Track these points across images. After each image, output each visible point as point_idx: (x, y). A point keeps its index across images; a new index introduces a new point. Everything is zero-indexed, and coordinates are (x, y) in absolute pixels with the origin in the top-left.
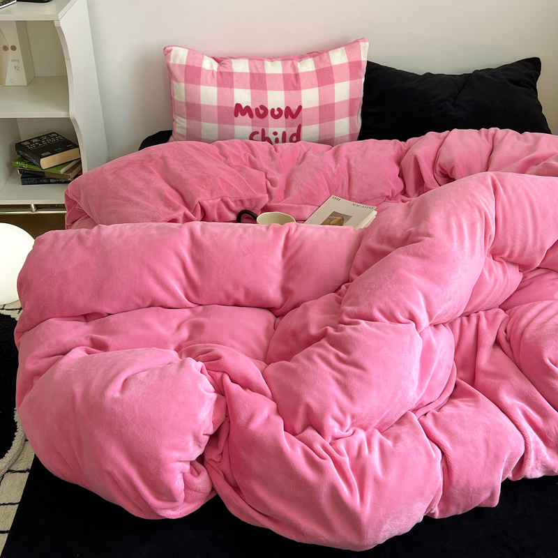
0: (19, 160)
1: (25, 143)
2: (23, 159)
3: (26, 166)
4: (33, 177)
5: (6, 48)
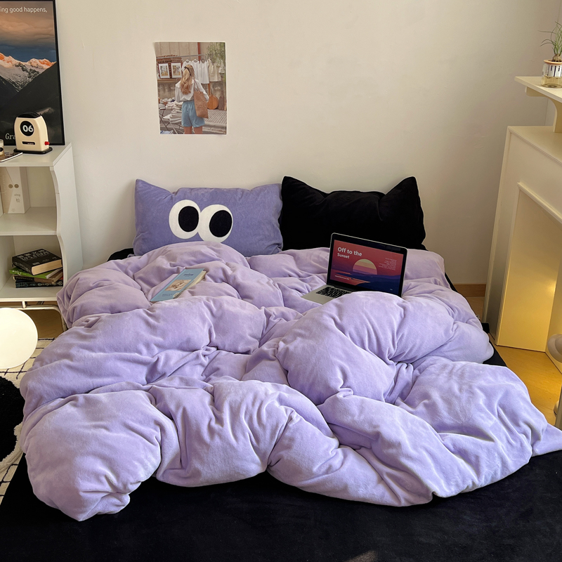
0: (14, 269)
1: (20, 257)
2: (18, 268)
3: (20, 274)
4: (26, 282)
5: (11, 186)
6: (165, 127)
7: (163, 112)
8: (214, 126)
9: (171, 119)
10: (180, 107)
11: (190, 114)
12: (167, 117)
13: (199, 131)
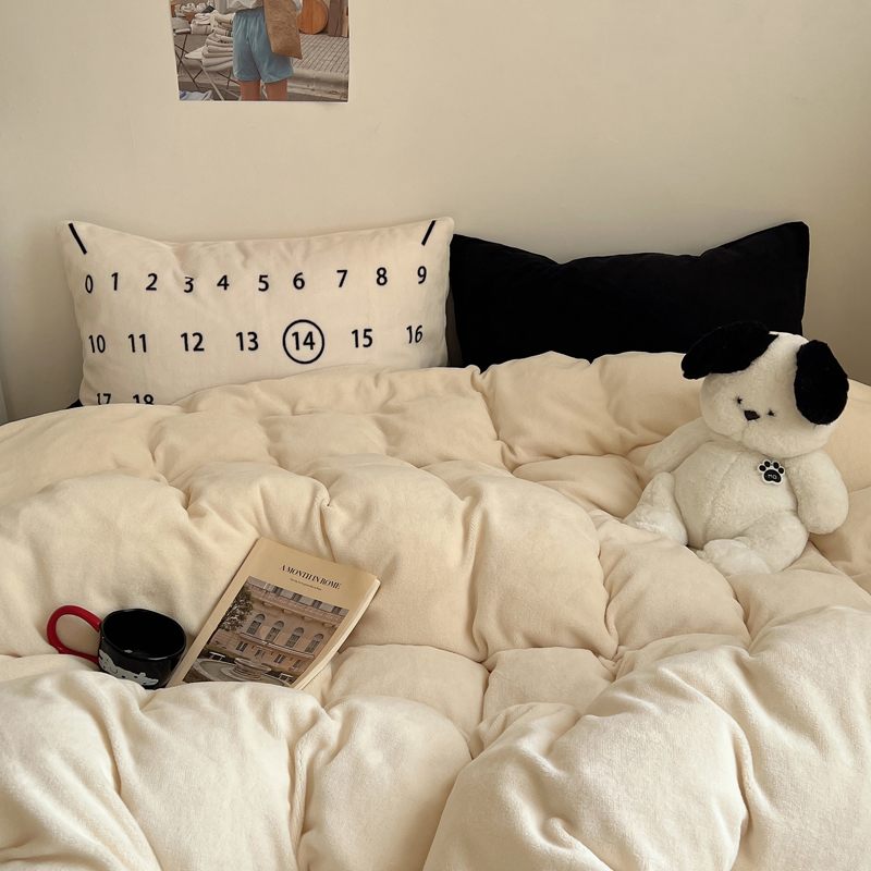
6: (193, 81)
7: (184, 41)
8: (317, 81)
9: (205, 61)
10: (228, 27)
11: (256, 46)
12: (196, 54)
13: (279, 93)
